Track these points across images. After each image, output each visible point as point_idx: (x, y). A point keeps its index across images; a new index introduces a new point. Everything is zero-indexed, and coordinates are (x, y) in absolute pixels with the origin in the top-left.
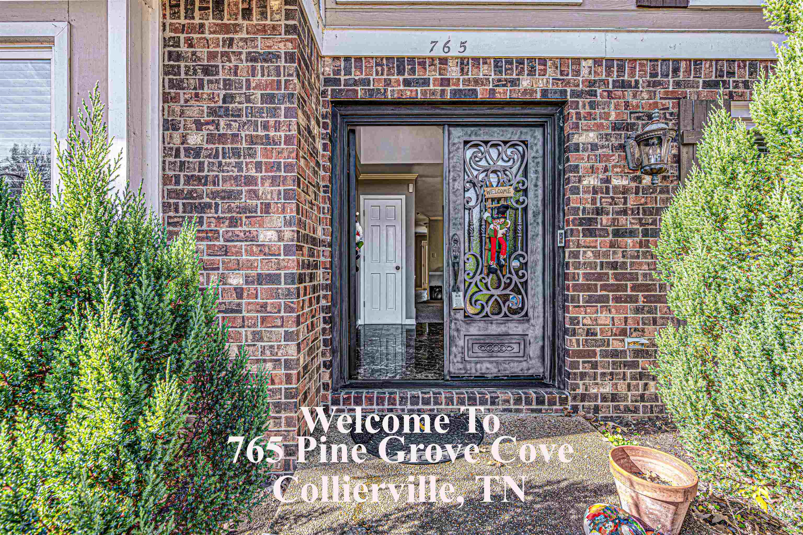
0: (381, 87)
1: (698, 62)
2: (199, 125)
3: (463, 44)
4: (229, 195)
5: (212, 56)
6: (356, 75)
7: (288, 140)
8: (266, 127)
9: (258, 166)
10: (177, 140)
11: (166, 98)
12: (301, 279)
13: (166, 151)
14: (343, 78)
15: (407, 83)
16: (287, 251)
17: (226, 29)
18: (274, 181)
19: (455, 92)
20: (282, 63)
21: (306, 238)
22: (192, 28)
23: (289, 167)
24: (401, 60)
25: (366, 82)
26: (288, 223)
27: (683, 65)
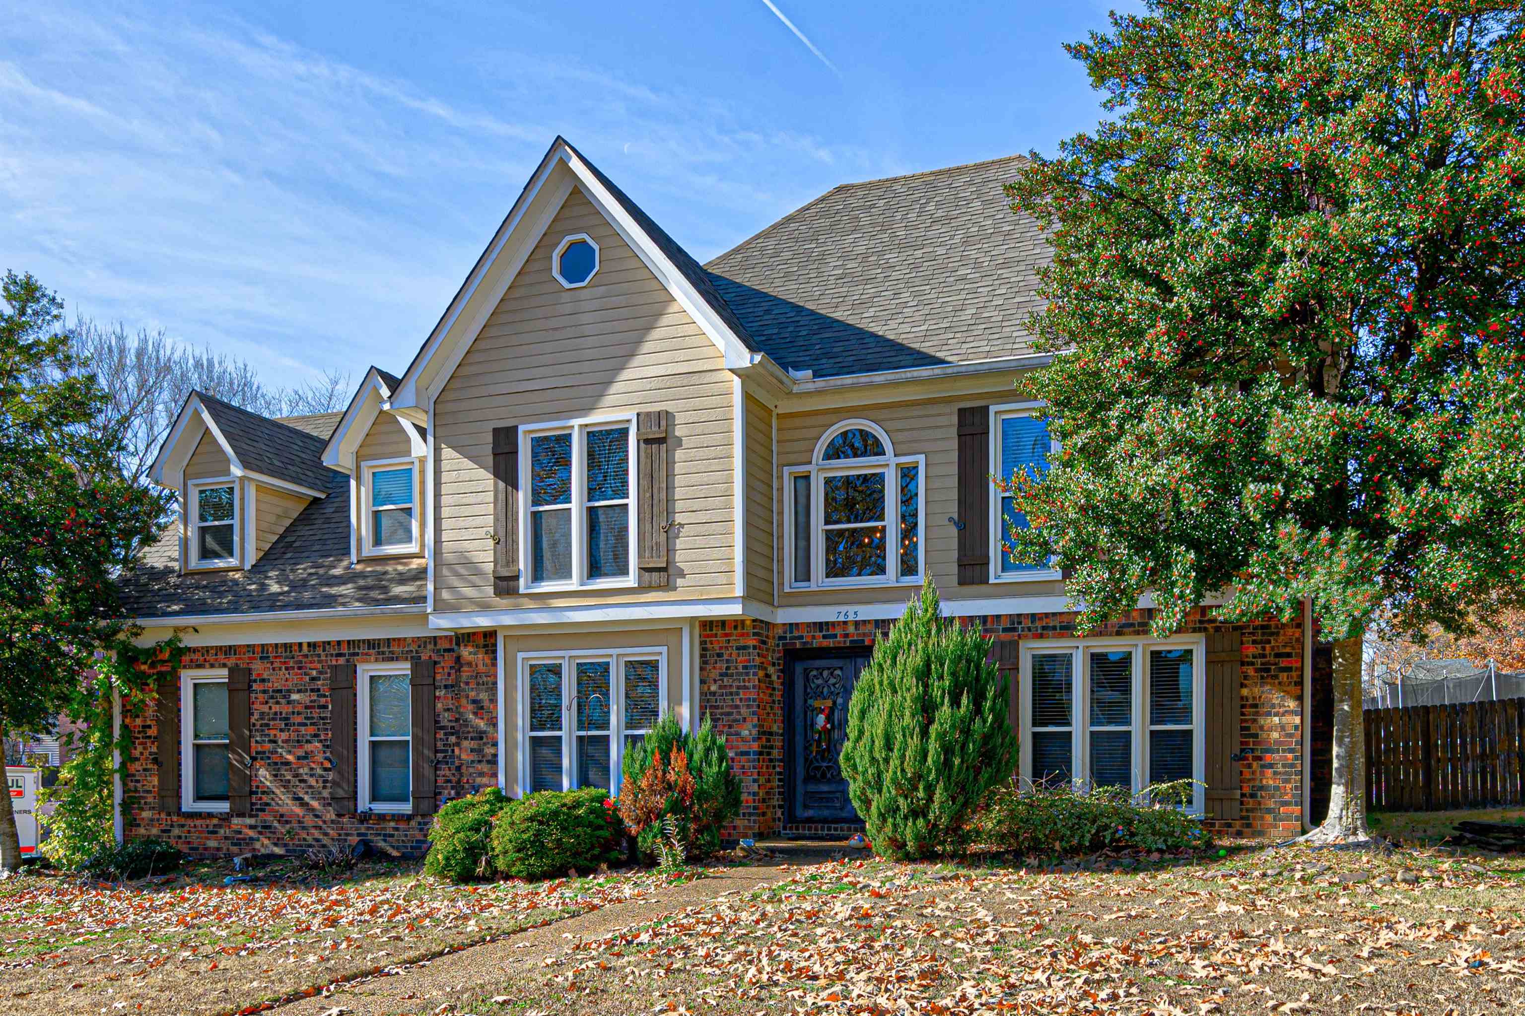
0: (809, 640)
1: (999, 616)
2: (715, 681)
3: (855, 613)
4: (729, 714)
5: (721, 648)
6: (795, 634)
7: (754, 687)
8: (744, 681)
9: (741, 700)
10: (706, 688)
11: (701, 669)
12: (761, 753)
13: (701, 694)
14: (788, 635)
15: (824, 637)
16: (754, 740)
17: (726, 635)
18: (748, 707)
19: (851, 642)
20: (751, 650)
21: (764, 733)
22: (712, 636)
23: (754, 700)
24: (821, 623)
25: (801, 637)
26: (754, 726)
27: (989, 619)
